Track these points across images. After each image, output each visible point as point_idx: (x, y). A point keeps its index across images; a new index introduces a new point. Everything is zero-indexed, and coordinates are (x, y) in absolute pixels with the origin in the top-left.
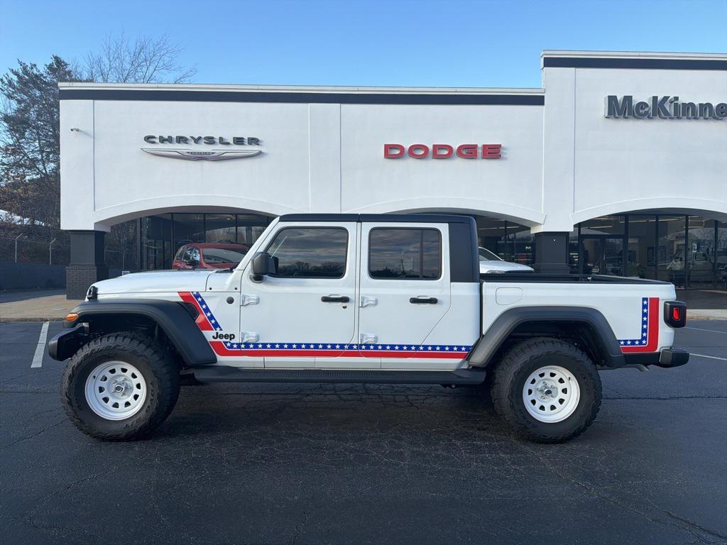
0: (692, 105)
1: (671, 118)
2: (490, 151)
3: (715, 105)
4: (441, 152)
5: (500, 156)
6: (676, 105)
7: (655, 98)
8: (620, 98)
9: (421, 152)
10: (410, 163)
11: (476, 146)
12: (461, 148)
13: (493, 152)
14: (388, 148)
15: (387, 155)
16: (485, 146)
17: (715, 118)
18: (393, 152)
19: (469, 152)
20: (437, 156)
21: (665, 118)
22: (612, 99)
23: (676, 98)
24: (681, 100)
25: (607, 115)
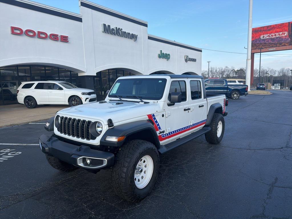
0: (125, 32)
1: (120, 36)
2: (64, 38)
3: (131, 34)
4: (41, 35)
5: (68, 41)
6: (122, 31)
7: (116, 28)
8: (107, 25)
9: (32, 34)
10: (24, 39)
11: (58, 35)
12: (51, 35)
13: (65, 39)
14: (13, 29)
15: (13, 33)
16: (61, 36)
17: (131, 38)
19: (54, 37)
20: (40, 37)
21: (119, 36)
22: (105, 25)
23: (122, 29)
24: (123, 30)
25: (103, 31)
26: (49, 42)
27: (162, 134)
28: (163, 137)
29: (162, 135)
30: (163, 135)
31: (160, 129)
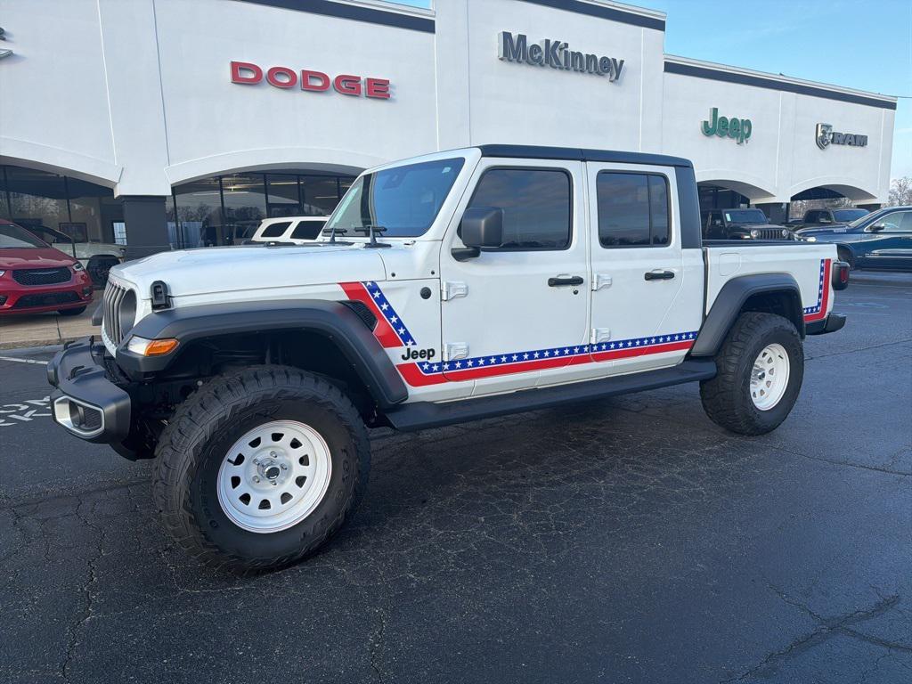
0: (579, 54)
1: (561, 68)
2: (377, 88)
3: (599, 58)
4: (312, 82)
5: (389, 96)
6: (566, 52)
7: (548, 42)
8: (515, 35)
9: (286, 80)
10: (268, 93)
11: (359, 78)
12: (340, 79)
13: (379, 90)
14: (237, 67)
15: (236, 79)
16: (370, 81)
17: (599, 74)
18: (244, 74)
19: (349, 86)
20: (308, 88)
21: (555, 68)
22: (507, 36)
23: (566, 45)
24: (570, 49)
25: (501, 56)
26: (336, 101)
27: (419, 360)
28: (426, 371)
29: (421, 364)
30: (426, 367)
31: (410, 343)
